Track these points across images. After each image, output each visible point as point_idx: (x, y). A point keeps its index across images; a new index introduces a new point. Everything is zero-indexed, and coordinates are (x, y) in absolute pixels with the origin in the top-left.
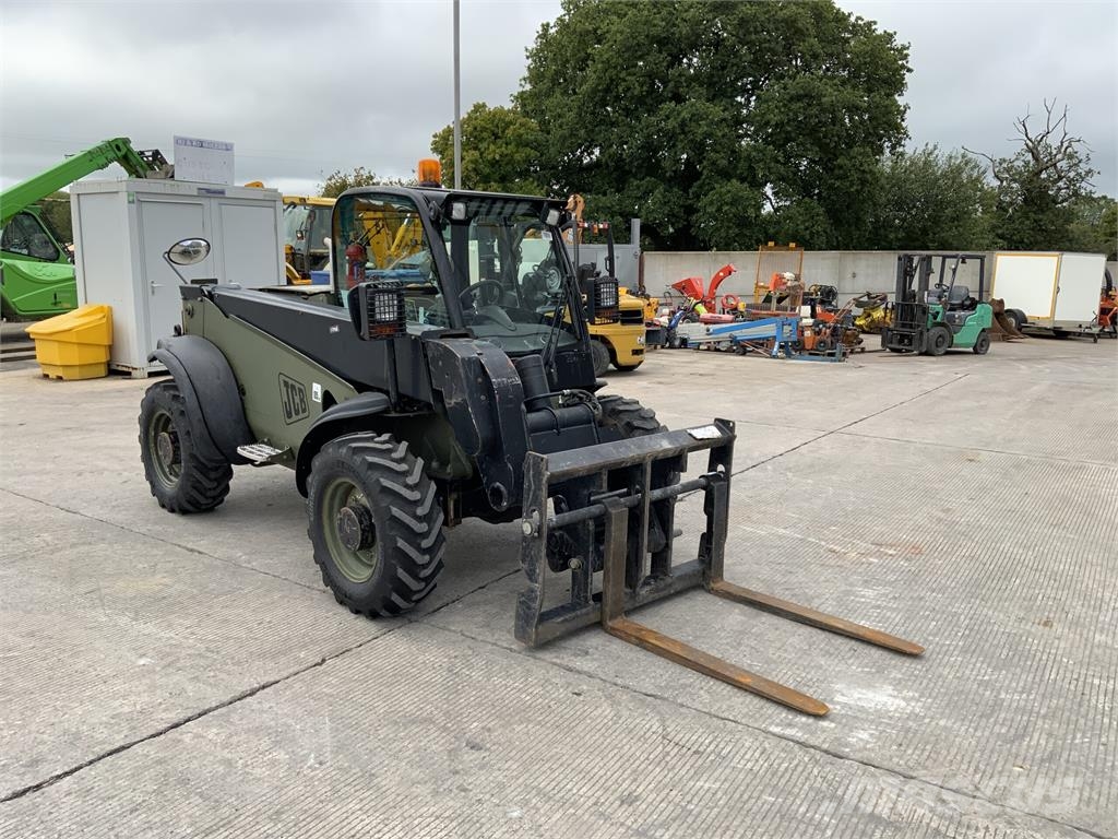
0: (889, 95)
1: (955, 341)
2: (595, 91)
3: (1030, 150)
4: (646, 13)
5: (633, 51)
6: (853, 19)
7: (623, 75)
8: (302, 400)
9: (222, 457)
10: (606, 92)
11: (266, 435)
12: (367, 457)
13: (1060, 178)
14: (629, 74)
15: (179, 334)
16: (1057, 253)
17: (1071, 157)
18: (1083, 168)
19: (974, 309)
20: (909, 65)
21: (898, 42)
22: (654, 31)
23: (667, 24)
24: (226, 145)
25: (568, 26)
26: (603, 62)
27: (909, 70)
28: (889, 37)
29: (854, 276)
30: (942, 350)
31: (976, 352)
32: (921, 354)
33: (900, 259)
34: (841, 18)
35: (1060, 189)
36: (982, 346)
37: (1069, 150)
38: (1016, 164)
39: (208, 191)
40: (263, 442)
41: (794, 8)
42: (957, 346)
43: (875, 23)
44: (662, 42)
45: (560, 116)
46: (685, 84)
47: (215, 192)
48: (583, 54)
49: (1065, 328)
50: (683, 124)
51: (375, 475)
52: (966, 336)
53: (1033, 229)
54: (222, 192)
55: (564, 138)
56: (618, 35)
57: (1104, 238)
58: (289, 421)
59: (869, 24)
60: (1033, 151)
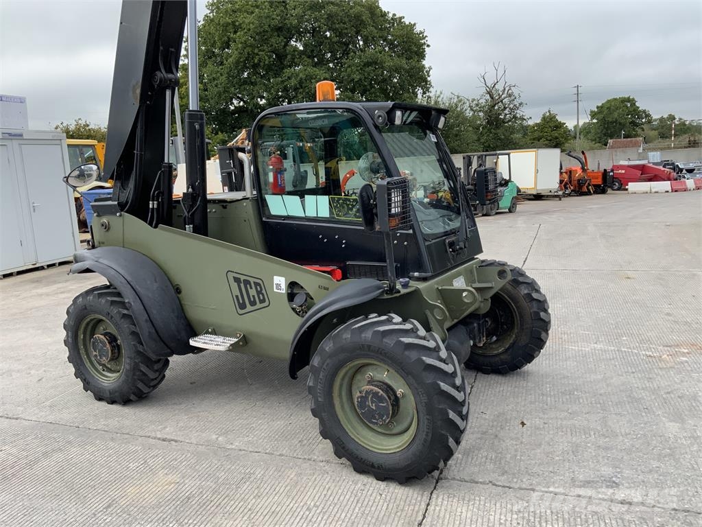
0: (418, 61)
1: (500, 206)
2: (238, 62)
3: (488, 93)
4: (267, 11)
5: (262, 37)
6: (391, 15)
7: (256, 51)
8: (259, 293)
9: (169, 350)
10: (247, 61)
11: (209, 326)
12: (402, 339)
13: (505, 108)
14: (260, 51)
15: (93, 247)
16: (535, 150)
17: (510, 96)
18: (516, 102)
19: (507, 186)
20: (428, 43)
21: (418, 29)
22: (273, 23)
23: (281, 17)
24: (20, 98)
25: (212, 20)
26: (242, 43)
27: (428, 46)
28: (412, 26)
29: (422, 171)
30: (494, 212)
31: (510, 211)
32: (483, 215)
33: (464, 158)
34: (384, 15)
35: (506, 115)
36: (513, 207)
37: (510, 91)
38: (480, 101)
39: (10, 134)
40: (207, 333)
41: (359, 8)
42: (501, 209)
43: (404, 17)
44: (279, 29)
45: (214, 79)
46: (298, 57)
47: (15, 135)
48: (226, 38)
49: (543, 193)
50: (301, 82)
51: (413, 355)
52: (505, 203)
53: (494, 139)
54: (21, 135)
55: (220, 94)
56: (251, 25)
57: (531, 142)
58: (241, 312)
59: (401, 18)
60: (490, 93)
